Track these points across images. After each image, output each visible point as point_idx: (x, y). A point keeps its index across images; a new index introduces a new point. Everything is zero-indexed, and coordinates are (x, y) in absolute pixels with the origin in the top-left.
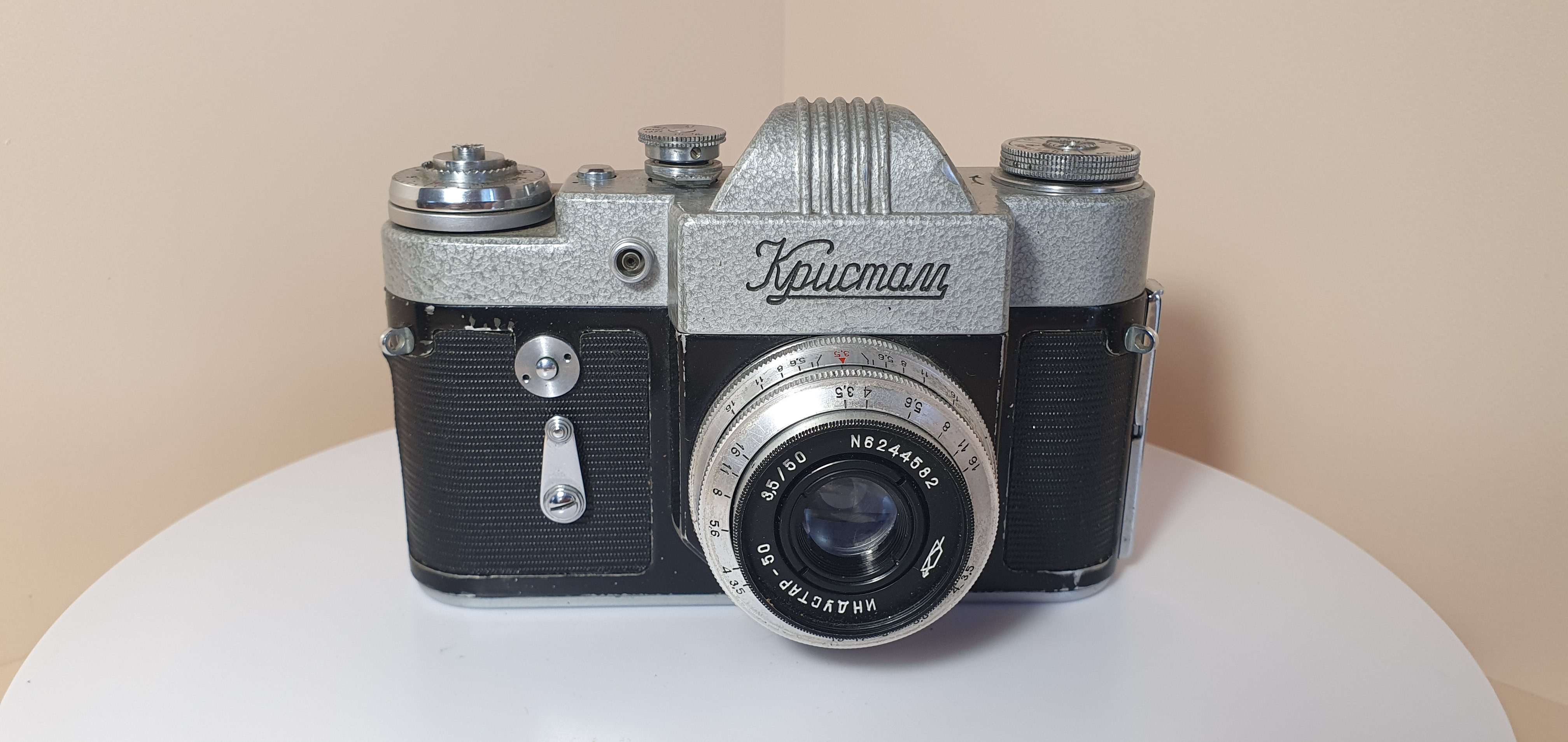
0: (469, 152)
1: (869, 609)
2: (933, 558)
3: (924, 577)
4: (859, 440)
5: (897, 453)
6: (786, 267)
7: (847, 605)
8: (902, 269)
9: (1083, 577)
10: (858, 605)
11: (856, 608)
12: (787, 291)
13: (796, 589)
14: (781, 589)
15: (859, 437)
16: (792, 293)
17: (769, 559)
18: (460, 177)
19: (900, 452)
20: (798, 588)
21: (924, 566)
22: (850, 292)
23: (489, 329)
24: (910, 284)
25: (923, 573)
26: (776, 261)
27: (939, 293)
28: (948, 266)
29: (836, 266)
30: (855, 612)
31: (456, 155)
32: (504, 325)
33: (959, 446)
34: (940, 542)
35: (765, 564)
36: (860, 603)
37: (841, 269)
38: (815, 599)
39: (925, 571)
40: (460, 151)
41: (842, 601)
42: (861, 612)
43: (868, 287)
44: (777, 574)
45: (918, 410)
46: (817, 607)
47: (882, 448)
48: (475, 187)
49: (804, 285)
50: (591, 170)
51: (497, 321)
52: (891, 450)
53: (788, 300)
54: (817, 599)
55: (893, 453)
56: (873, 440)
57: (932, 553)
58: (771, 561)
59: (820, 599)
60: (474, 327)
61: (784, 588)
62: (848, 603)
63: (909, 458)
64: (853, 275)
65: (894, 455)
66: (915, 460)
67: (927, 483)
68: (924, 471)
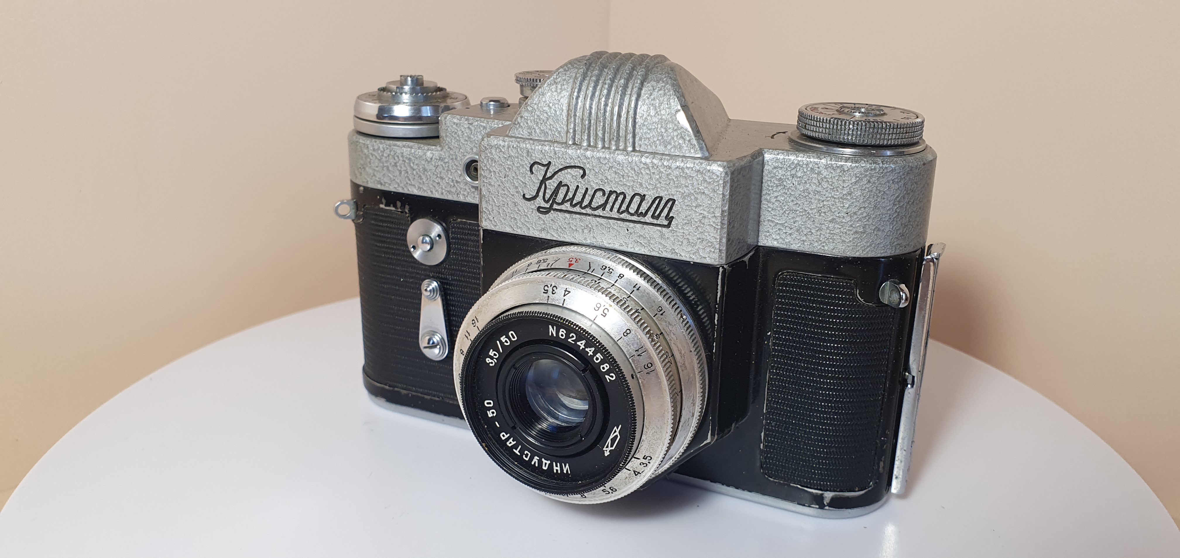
0: (412, 81)
1: (565, 472)
2: (613, 440)
3: (606, 455)
4: (555, 331)
5: (584, 347)
6: (552, 185)
7: (549, 464)
8: (637, 199)
9: (833, 499)
10: (557, 466)
11: (555, 468)
12: (552, 205)
13: (512, 442)
14: (501, 438)
15: (555, 328)
16: (555, 206)
17: (493, 413)
18: (406, 98)
19: (586, 346)
20: (513, 441)
21: (605, 446)
22: (596, 213)
23: (394, 209)
24: (644, 212)
25: (605, 452)
26: (544, 180)
27: (666, 223)
28: (674, 201)
29: (587, 189)
30: (555, 471)
31: (404, 81)
32: (403, 206)
33: (636, 351)
34: (617, 428)
35: (489, 416)
36: (558, 464)
37: (590, 192)
38: (525, 453)
39: (606, 450)
42: (559, 472)
43: (611, 210)
44: (498, 426)
45: (604, 315)
46: (527, 459)
47: (572, 341)
48: (416, 105)
49: (564, 201)
50: (491, 101)
51: (399, 204)
52: (579, 343)
53: (552, 212)
54: (527, 453)
55: (580, 346)
56: (565, 332)
57: (612, 436)
60: (385, 206)
61: (503, 438)
62: (549, 462)
63: (593, 353)
64: (599, 200)
65: (581, 348)
66: (597, 356)
67: (607, 377)
68: (604, 366)
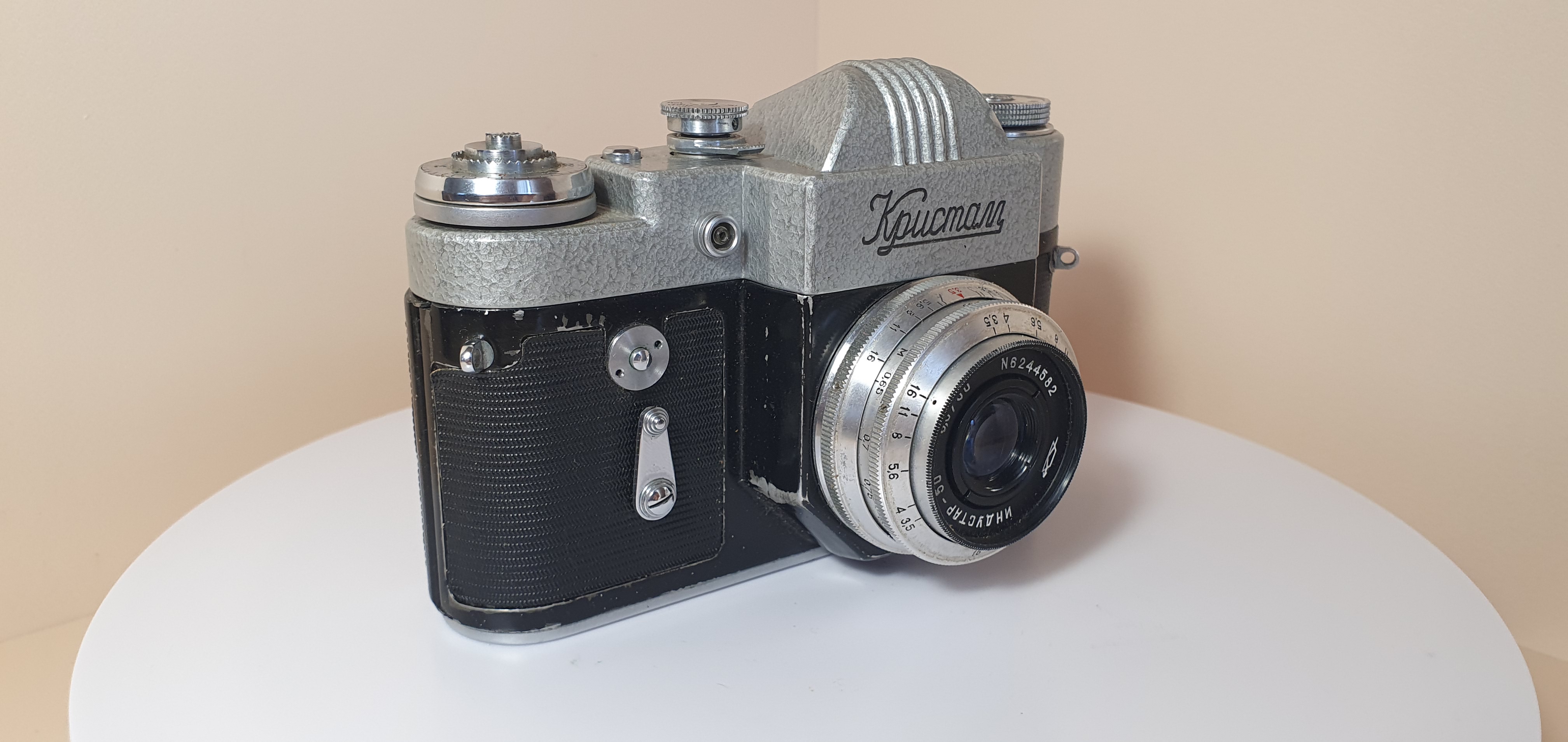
0: (504, 140)
1: (1007, 517)
2: (1051, 457)
3: (1044, 477)
4: (1007, 363)
5: (1032, 369)
6: (892, 218)
7: (993, 518)
8: (974, 209)
10: (1000, 515)
11: (998, 519)
12: (893, 242)
13: (958, 513)
15: (1007, 359)
16: (897, 242)
19: (1034, 366)
20: (960, 511)
22: (937, 237)
23: (581, 327)
24: (979, 222)
25: (1044, 472)
26: (886, 213)
27: (998, 228)
28: (1004, 202)
29: (928, 212)
30: (998, 522)
31: (491, 142)
32: (596, 318)
34: (1055, 442)
37: (931, 215)
39: (1045, 470)
40: (494, 139)
41: (989, 515)
42: (1002, 520)
43: (950, 230)
44: (945, 502)
45: (1040, 327)
46: (973, 525)
47: (1022, 366)
49: (905, 234)
50: (616, 151)
51: (589, 317)
52: (1027, 367)
53: (893, 249)
54: (972, 518)
55: (1028, 369)
56: (1016, 360)
57: (1049, 454)
58: (942, 491)
59: (975, 517)
60: (567, 327)
62: (993, 515)
63: (1039, 371)
64: (940, 219)
65: (1029, 371)
66: (1043, 373)
67: (1049, 391)
68: (1049, 380)
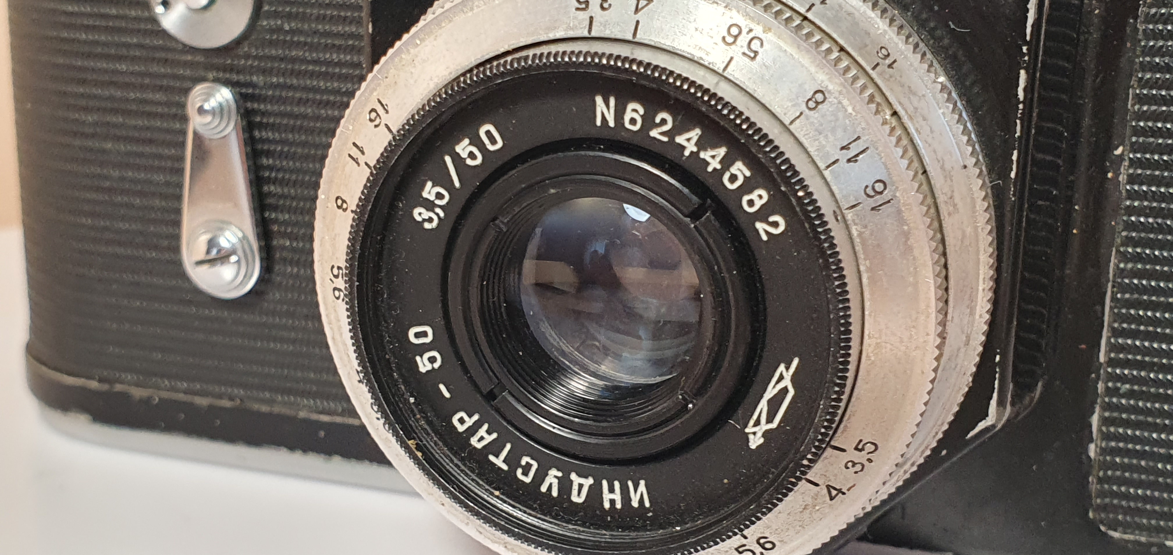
1: (635, 504)
2: (775, 404)
3: (753, 445)
4: (612, 110)
5: (695, 149)
7: (590, 486)
10: (612, 490)
11: (607, 496)
13: (485, 435)
14: (456, 428)
15: (612, 101)
17: (432, 360)
19: (701, 144)
20: (489, 432)
21: (752, 422)
25: (751, 437)
30: (607, 505)
33: (843, 148)
34: (787, 368)
35: (423, 369)
36: (617, 484)
38: (523, 463)
39: (754, 433)
41: (580, 475)
42: (619, 506)
44: (447, 395)
45: (752, 55)
46: (528, 480)
47: (662, 134)
52: (680, 140)
54: (527, 463)
55: (683, 148)
56: (641, 111)
57: (771, 392)
58: (437, 365)
59: (535, 465)
61: (461, 428)
62: (591, 481)
63: (721, 162)
65: (687, 153)
66: (734, 170)
67: (760, 226)
68: (754, 196)
